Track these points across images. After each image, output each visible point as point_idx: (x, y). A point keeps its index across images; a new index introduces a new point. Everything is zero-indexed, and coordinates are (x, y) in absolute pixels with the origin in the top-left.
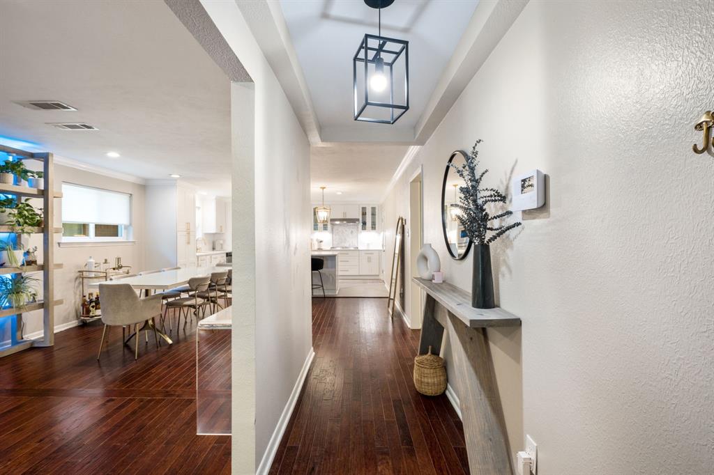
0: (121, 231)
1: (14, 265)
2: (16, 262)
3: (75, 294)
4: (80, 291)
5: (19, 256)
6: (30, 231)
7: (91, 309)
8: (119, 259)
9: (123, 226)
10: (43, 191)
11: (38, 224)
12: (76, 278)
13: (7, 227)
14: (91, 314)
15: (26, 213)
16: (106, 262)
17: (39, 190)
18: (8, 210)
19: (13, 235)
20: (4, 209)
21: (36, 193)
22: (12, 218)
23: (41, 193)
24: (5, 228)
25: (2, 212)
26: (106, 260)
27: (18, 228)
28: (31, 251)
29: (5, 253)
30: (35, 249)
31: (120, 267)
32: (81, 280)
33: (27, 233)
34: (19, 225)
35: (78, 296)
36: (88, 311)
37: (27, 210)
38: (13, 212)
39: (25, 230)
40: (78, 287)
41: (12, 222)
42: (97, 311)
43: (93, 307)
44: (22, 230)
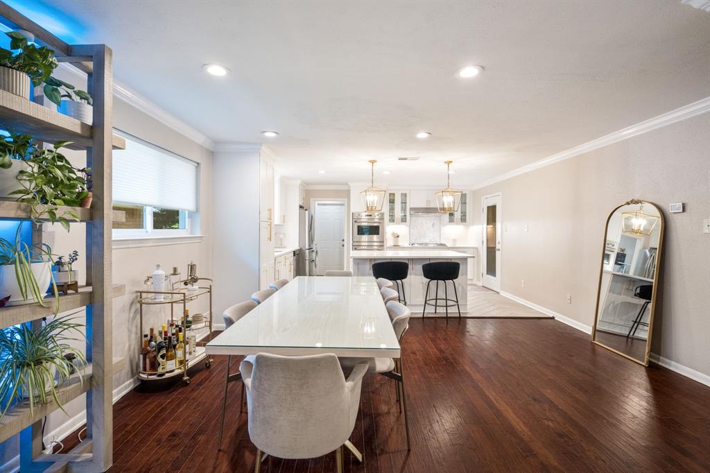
0: (184, 219)
1: (31, 298)
2: (36, 290)
3: (130, 331)
4: (137, 327)
5: (43, 274)
6: (68, 217)
7: (160, 360)
8: (192, 267)
9: (187, 212)
10: (91, 127)
11: (80, 201)
12: (132, 304)
13: (14, 204)
14: (160, 370)
15: (58, 173)
16: (175, 272)
17: (84, 125)
18: (17, 164)
19: (26, 224)
20: (8, 158)
21: (78, 130)
22: (27, 184)
23: (87, 134)
24: (10, 208)
25: (3, 166)
26: (175, 269)
27: (40, 209)
28: (66, 259)
29: (9, 270)
30: (74, 258)
31: (194, 280)
32: (138, 305)
33: (62, 220)
34: (44, 200)
35: (133, 336)
36: (154, 365)
37: (60, 168)
38: (29, 170)
39: (58, 214)
40: (134, 318)
41: (26, 192)
42: (169, 362)
43: (163, 357)
44: (52, 213)
